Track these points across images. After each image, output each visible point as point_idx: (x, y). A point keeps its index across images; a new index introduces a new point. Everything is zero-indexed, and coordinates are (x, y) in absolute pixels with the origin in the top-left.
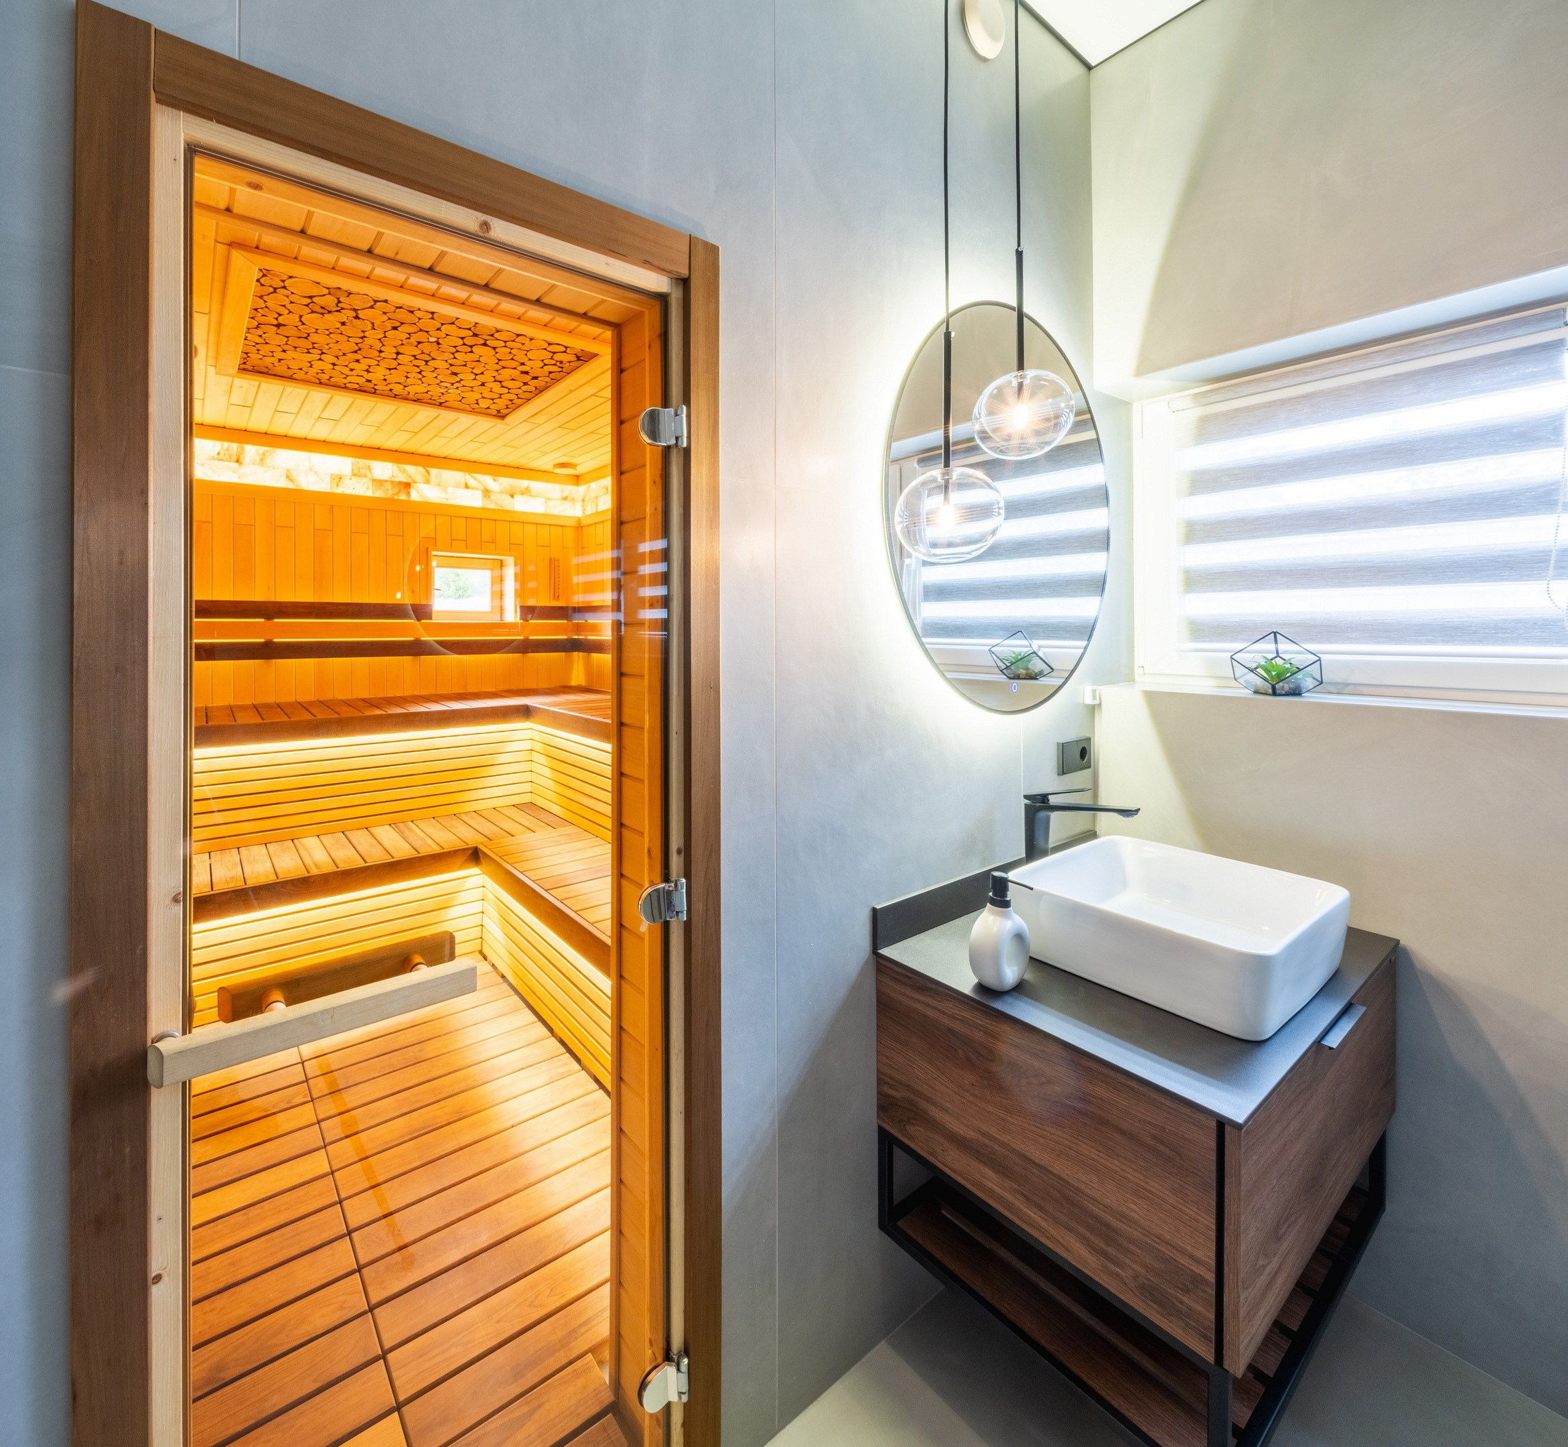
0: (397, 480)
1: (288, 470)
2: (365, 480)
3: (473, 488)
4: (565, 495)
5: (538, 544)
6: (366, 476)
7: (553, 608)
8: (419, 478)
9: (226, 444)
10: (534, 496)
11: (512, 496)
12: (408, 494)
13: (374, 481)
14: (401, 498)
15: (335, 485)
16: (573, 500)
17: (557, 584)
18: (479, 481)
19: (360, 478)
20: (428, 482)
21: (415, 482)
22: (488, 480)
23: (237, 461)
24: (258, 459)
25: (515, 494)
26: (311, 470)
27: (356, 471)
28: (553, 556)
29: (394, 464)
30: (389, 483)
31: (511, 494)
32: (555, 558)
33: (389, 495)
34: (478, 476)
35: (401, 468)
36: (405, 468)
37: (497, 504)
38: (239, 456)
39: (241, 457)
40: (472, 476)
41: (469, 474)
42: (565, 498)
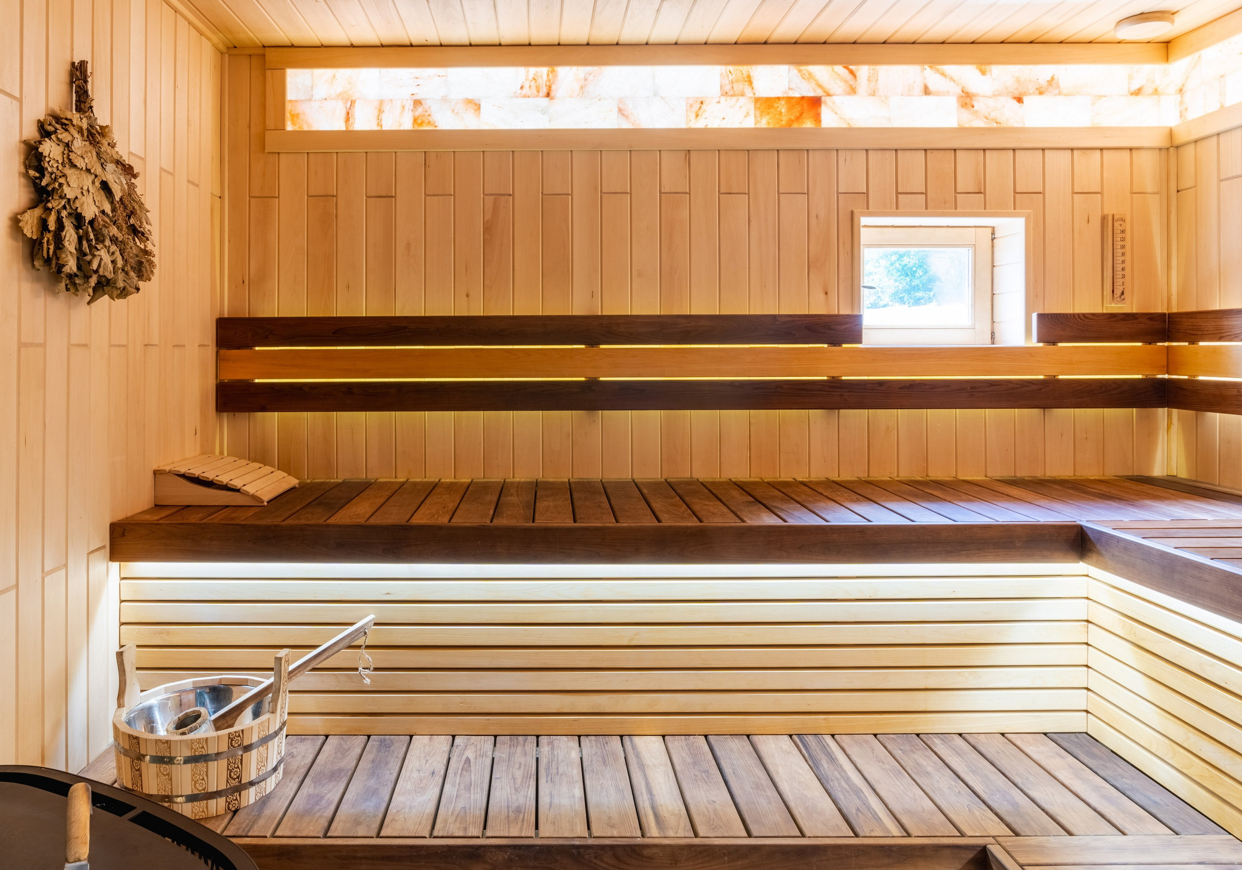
0: (797, 95)
1: (621, 101)
2: (742, 100)
3: (938, 94)
4: (1135, 87)
5: (1076, 191)
6: (743, 94)
7: (1113, 317)
8: (836, 86)
9: (533, 70)
10: (1066, 95)
11: (1020, 100)
12: (817, 118)
13: (757, 100)
14: (804, 126)
15: (694, 115)
16: (1156, 92)
17: (1119, 267)
18: (952, 79)
19: (734, 99)
20: (853, 91)
21: (829, 95)
22: (968, 75)
23: (548, 95)
24: (577, 88)
25: (1025, 94)
26: (655, 94)
27: (728, 88)
28: (1109, 211)
29: (792, 67)
30: (783, 102)
31: (1017, 96)
32: (1113, 216)
33: (783, 122)
34: (950, 69)
35: (804, 72)
36: (812, 71)
37: (986, 118)
38: (550, 87)
39: (553, 87)
40: (938, 71)
41: (931, 67)
42: (1138, 92)
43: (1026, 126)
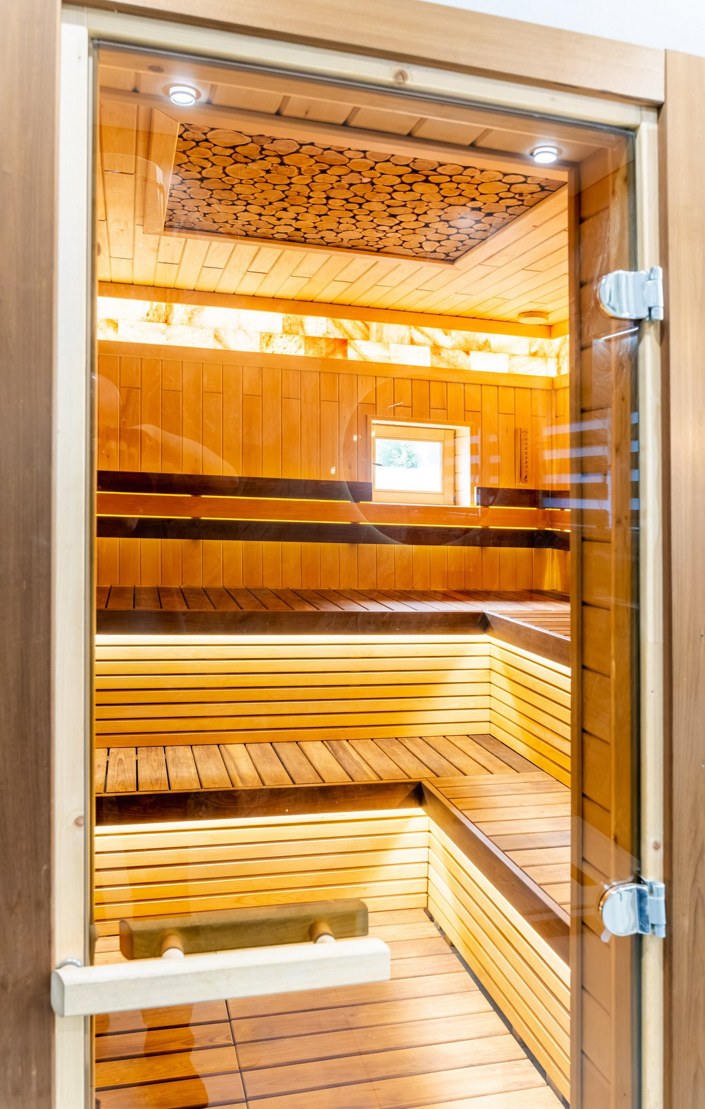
0: (332, 337)
1: (216, 330)
2: (297, 337)
3: (419, 344)
4: (533, 350)
5: (501, 412)
6: (297, 334)
7: (521, 491)
8: (357, 334)
9: (155, 304)
10: (494, 352)
11: (467, 353)
12: (345, 353)
13: (307, 338)
14: (336, 358)
15: (265, 344)
16: (545, 356)
17: (524, 461)
18: (427, 336)
19: (291, 336)
20: (367, 338)
21: (352, 339)
22: (437, 334)
23: (166, 322)
24: (186, 318)
25: (471, 349)
26: (239, 328)
27: (287, 328)
28: (519, 426)
29: (329, 318)
30: (323, 341)
31: (466, 350)
32: (521, 429)
33: (323, 354)
34: (427, 330)
35: (337, 322)
36: (341, 322)
37: (448, 362)
38: (168, 316)
39: (170, 317)
40: (419, 330)
41: (415, 328)
42: (534, 354)
43: (472, 369)
